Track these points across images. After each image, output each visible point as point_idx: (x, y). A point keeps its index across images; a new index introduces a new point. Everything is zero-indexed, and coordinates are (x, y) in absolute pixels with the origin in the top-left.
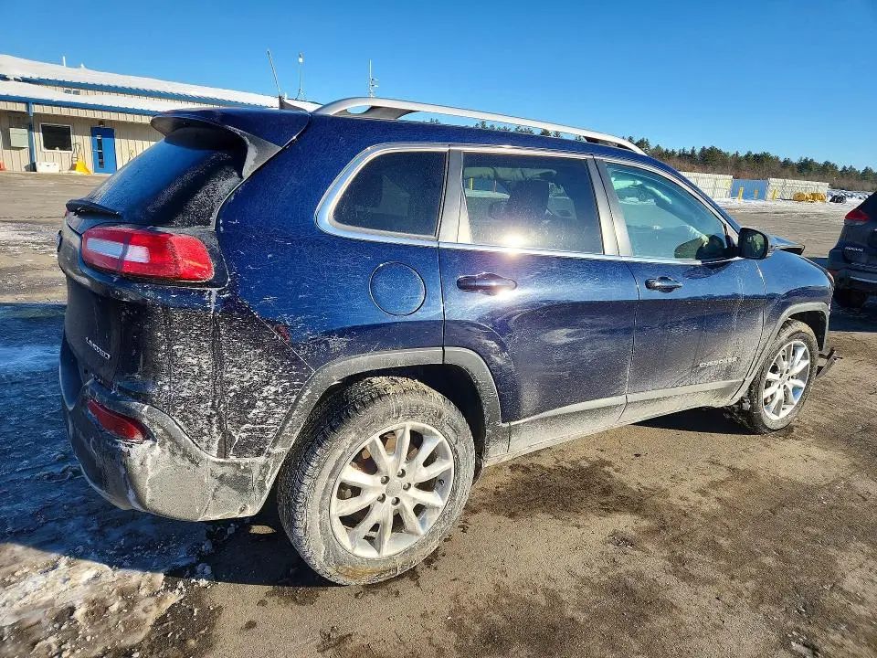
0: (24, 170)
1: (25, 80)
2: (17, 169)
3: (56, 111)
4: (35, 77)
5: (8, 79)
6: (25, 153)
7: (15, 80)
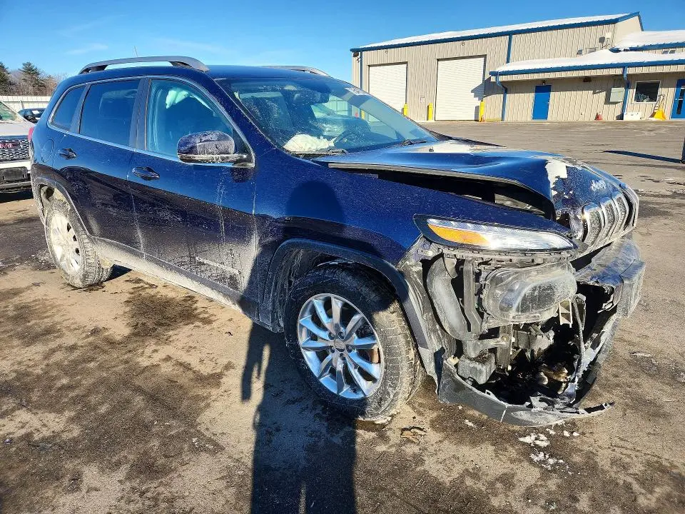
0: (615, 118)
1: (632, 49)
2: (611, 120)
3: (645, 70)
4: (641, 45)
5: (620, 51)
6: (619, 106)
7: (624, 50)
